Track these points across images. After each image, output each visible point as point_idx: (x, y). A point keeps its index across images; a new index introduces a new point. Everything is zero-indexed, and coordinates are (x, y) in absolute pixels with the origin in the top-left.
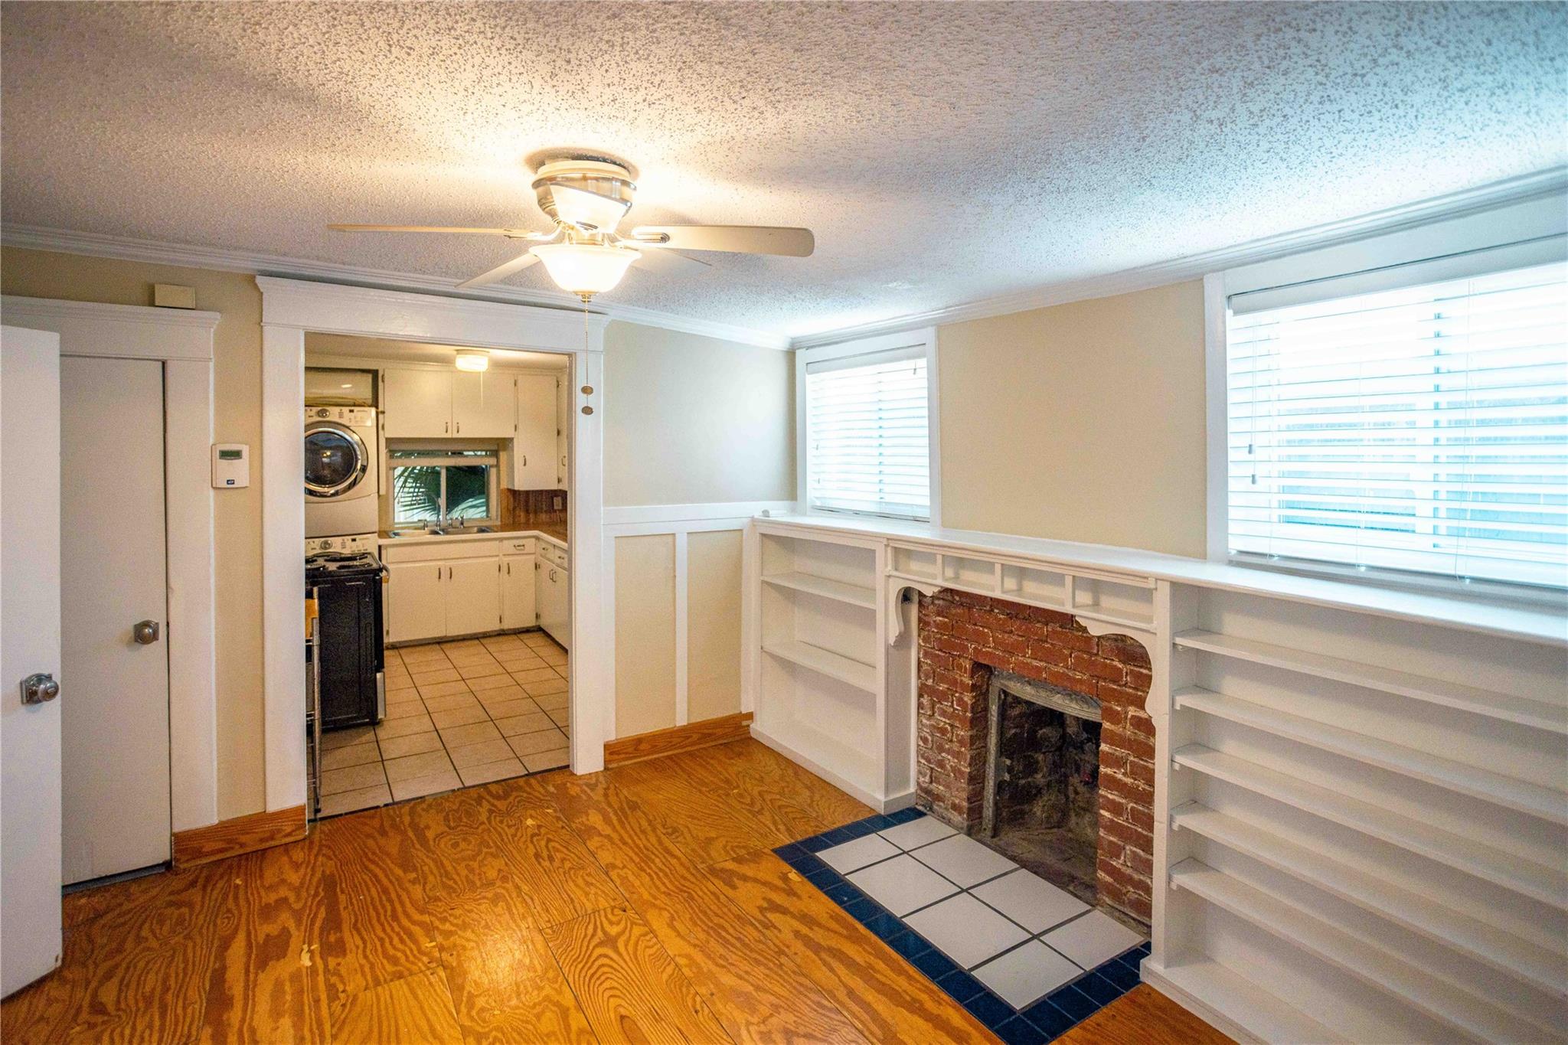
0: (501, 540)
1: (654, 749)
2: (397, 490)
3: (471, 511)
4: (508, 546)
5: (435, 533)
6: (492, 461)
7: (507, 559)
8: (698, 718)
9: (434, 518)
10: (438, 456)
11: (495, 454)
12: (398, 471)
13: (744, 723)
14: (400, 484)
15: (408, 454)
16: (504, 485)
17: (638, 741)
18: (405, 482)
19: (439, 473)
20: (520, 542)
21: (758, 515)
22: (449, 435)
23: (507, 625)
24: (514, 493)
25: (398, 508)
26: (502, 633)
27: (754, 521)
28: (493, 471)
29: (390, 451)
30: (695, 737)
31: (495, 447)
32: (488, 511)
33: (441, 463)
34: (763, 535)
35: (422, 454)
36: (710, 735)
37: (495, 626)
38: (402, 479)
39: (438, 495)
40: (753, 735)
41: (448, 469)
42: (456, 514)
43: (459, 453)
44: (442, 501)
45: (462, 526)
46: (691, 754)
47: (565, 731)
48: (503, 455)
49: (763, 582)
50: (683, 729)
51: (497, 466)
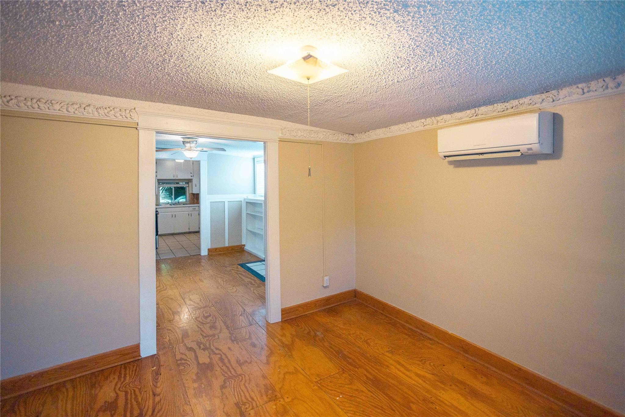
0: (189, 207)
1: (220, 251)
2: (160, 193)
3: (181, 199)
4: (191, 209)
5: (171, 205)
6: (187, 185)
7: (191, 212)
8: (231, 245)
9: (171, 201)
10: (172, 184)
11: (188, 183)
12: (161, 188)
13: (243, 247)
14: (161, 192)
15: (163, 183)
16: (190, 192)
17: (216, 249)
18: (163, 191)
19: (172, 189)
20: (195, 207)
21: (246, 197)
22: (174, 178)
23: (191, 230)
24: (193, 194)
25: (161, 198)
26: (190, 233)
27: (245, 199)
28: (188, 188)
29: (159, 183)
30: (230, 249)
31: (188, 181)
32: (186, 200)
33: (172, 186)
34: (247, 202)
35: (167, 183)
36: (234, 249)
37: (187, 230)
38: (162, 190)
39: (172, 195)
40: (245, 250)
41: (175, 187)
42: (176, 200)
43: (178, 183)
44: (173, 197)
45: (179, 203)
46: (229, 253)
47: (199, 249)
48: (190, 184)
49: (247, 213)
50: (227, 247)
51: (188, 187)
